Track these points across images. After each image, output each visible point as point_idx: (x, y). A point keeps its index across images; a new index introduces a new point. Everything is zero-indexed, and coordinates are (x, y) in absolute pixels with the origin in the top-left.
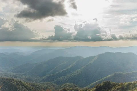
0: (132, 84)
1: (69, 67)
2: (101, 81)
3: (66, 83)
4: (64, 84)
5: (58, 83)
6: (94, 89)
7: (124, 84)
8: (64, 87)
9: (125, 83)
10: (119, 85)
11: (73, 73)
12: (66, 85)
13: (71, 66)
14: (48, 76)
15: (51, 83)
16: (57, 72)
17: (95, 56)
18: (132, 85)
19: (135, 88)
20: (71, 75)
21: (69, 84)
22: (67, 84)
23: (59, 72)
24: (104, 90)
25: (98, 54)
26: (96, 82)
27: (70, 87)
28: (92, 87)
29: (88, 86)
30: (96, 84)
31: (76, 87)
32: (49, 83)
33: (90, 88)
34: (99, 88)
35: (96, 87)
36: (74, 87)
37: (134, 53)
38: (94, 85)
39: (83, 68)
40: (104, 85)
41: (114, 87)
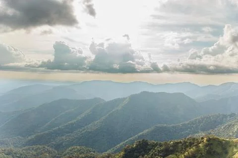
0: (181, 142)
1: (79, 118)
2: (134, 140)
3: (72, 145)
4: (70, 148)
5: (58, 147)
6: (122, 153)
7: (168, 142)
8: (68, 153)
9: (170, 142)
10: (161, 145)
11: (85, 127)
12: (73, 149)
13: (83, 115)
14: (39, 134)
15: (44, 147)
16: (58, 128)
17: (124, 98)
18: (180, 144)
19: (185, 149)
20: (83, 132)
21: (78, 147)
22: (75, 147)
23: (60, 127)
24: (138, 154)
25: (130, 95)
26: (126, 141)
27: (80, 154)
28: (118, 151)
29: (112, 149)
30: (125, 146)
31: (90, 152)
32: (40, 147)
33: (115, 152)
34: (129, 152)
35: (126, 150)
36: (88, 152)
37: (185, 94)
38: (121, 147)
39: (103, 118)
40: (137, 146)
41: (154, 149)
